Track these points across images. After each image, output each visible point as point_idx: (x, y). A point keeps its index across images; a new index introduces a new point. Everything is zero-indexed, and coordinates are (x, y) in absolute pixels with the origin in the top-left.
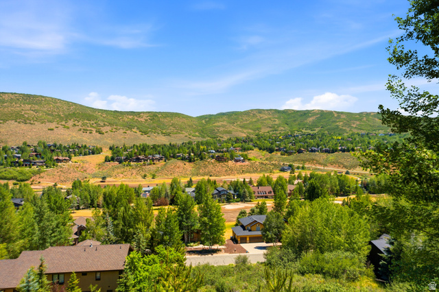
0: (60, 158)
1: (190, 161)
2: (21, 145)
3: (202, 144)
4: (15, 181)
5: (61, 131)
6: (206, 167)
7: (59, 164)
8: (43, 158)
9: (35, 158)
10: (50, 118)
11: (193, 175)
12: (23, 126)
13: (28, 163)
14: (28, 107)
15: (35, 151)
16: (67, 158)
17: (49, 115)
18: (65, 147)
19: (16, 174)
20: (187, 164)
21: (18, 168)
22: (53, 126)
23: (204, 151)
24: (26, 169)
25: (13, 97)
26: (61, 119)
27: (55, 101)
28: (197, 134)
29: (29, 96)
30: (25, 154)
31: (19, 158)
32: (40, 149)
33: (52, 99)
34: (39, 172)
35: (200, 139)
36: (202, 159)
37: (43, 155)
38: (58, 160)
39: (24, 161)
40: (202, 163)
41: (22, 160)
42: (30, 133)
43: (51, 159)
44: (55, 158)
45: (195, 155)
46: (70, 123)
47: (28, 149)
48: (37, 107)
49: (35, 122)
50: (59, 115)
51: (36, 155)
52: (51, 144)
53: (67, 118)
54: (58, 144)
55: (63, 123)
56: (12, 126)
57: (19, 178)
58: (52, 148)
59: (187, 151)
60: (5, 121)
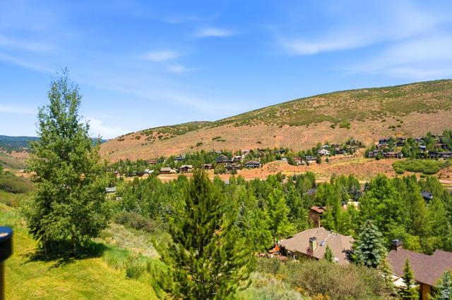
2: (425, 136)
4: (422, 174)
8: (450, 149)
9: (441, 149)
12: (426, 116)
13: (433, 155)
14: (429, 95)
15: (441, 142)
19: (422, 166)
21: (424, 160)
24: (432, 162)
25: (413, 87)
29: (430, 83)
30: (430, 145)
31: (424, 149)
32: (446, 140)
34: (447, 165)
37: (450, 146)
39: (430, 153)
41: (428, 152)
42: (434, 123)
47: (433, 139)
48: (439, 93)
49: (439, 110)
51: (442, 146)
56: (415, 117)
57: (425, 171)
60: (408, 113)
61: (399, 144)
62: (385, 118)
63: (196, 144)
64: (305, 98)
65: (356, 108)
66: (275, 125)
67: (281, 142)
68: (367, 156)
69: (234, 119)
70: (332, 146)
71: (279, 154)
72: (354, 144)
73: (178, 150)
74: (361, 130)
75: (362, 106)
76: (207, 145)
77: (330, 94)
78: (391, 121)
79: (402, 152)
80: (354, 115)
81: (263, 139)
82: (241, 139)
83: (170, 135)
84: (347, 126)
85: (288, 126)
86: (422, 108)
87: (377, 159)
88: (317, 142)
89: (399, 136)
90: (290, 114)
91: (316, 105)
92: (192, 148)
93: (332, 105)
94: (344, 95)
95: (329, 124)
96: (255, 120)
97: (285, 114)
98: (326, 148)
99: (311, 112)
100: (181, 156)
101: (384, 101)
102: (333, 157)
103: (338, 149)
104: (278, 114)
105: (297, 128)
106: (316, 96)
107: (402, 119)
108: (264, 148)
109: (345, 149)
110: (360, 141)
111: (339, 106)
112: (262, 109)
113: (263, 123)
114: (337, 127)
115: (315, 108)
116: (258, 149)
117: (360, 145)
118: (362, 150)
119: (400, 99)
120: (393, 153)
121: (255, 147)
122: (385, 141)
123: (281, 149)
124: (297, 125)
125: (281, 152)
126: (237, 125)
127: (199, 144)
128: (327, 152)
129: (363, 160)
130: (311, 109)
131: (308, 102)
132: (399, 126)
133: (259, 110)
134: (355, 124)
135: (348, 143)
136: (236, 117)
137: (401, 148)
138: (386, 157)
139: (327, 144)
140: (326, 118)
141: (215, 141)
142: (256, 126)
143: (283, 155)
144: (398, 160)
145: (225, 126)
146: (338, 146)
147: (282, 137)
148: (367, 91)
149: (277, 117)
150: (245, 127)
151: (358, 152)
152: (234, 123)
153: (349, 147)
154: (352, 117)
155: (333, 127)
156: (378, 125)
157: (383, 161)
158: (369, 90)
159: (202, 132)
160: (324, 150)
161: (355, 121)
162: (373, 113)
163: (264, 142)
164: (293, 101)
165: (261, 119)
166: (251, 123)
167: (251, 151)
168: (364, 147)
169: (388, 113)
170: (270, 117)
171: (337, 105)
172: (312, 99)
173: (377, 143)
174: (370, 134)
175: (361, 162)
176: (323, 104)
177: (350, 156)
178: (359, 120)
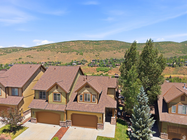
0: (117, 64)
1: (173, 67)
2: (106, 59)
3: (182, 58)
4: (104, 72)
5: (118, 53)
6: (181, 70)
7: (117, 66)
8: (112, 64)
9: (110, 64)
10: (115, 48)
11: (174, 74)
12: (106, 52)
13: (108, 66)
14: (108, 45)
15: (110, 62)
16: (120, 64)
17: (114, 47)
18: (119, 60)
19: (104, 69)
20: (171, 68)
21: (105, 68)
22: (115, 51)
23: (182, 62)
24: (107, 68)
25: (103, 42)
26: (118, 49)
27: (116, 41)
28: (181, 52)
29: (108, 41)
30: (107, 62)
31: (105, 64)
32: (111, 61)
33: (115, 41)
34: (111, 69)
35: (182, 55)
36: (180, 66)
37: (112, 63)
38: (117, 65)
39: (107, 65)
40: (179, 68)
41: (106, 65)
42: (108, 55)
43: (114, 65)
44: (116, 64)
45: (176, 64)
46: (121, 50)
47: (108, 61)
48: (110, 45)
49: (110, 51)
50: (117, 47)
52: (115, 59)
53: (120, 48)
54: (117, 59)
55: (119, 50)
56: (103, 52)
57: (105, 71)
58: (115, 60)
59: (172, 61)
60: (101, 51)
61: (98, 62)
62: (94, 52)
63: (19, 58)
64: (67, 42)
65: (85, 48)
66: (55, 52)
67: (57, 59)
68: (89, 66)
69: (36, 48)
70: (77, 61)
71: (57, 64)
72: (84, 61)
73: (9, 61)
74: (86, 56)
75: (87, 47)
76: (24, 59)
77: (76, 41)
78: (96, 54)
79: (99, 65)
80: (84, 50)
81: (50, 58)
82: (40, 57)
83: (2, 53)
84: (82, 54)
85: (60, 53)
86: (105, 49)
87: (92, 67)
88: (71, 60)
89: (98, 59)
90: (61, 48)
91: (71, 45)
92: (17, 60)
93: (77, 45)
94: (81, 42)
95: (76, 53)
96: (46, 49)
97: (59, 48)
98: (75, 62)
99: (69, 48)
100: (11, 64)
101: (94, 46)
102: (77, 66)
103: (79, 63)
104: (56, 48)
105: (64, 54)
106: (71, 41)
107: (99, 53)
108: (51, 61)
109: (81, 63)
110: (86, 60)
111: (79, 46)
112: (49, 44)
113: (49, 50)
114: (79, 54)
115: (71, 46)
116: (48, 62)
117: (86, 62)
118: (87, 63)
119: (99, 45)
120: (96, 65)
121: (47, 61)
122: (94, 60)
123: (58, 62)
124: (64, 53)
125: (58, 63)
126: (38, 51)
127: (20, 59)
128: (76, 64)
129: (87, 67)
130: (69, 47)
131: (68, 43)
132: (98, 55)
133: (47, 45)
134: (84, 54)
135: (82, 61)
136: (37, 47)
137: (99, 63)
138: (94, 66)
139: (75, 61)
140: (74, 50)
141: (28, 57)
142: (47, 52)
143: (59, 64)
144: (98, 67)
145: (32, 51)
146: (79, 62)
147: (58, 57)
148: (89, 42)
149: (56, 49)
150: (42, 52)
151: (86, 64)
152: (37, 50)
153: (83, 62)
154: (84, 51)
155: (77, 54)
156: (92, 54)
157: (93, 68)
158: (89, 41)
159: (21, 53)
160: (74, 63)
161: (85, 52)
162: (90, 50)
163: (50, 59)
164: (62, 42)
165: (49, 49)
166: (45, 50)
167: (45, 62)
168: (87, 62)
169: (95, 50)
170: (53, 48)
171: (78, 46)
172: (69, 42)
173: (92, 61)
174: (89, 58)
175: (87, 68)
176: (73, 45)
177: (83, 65)
178: (86, 52)
